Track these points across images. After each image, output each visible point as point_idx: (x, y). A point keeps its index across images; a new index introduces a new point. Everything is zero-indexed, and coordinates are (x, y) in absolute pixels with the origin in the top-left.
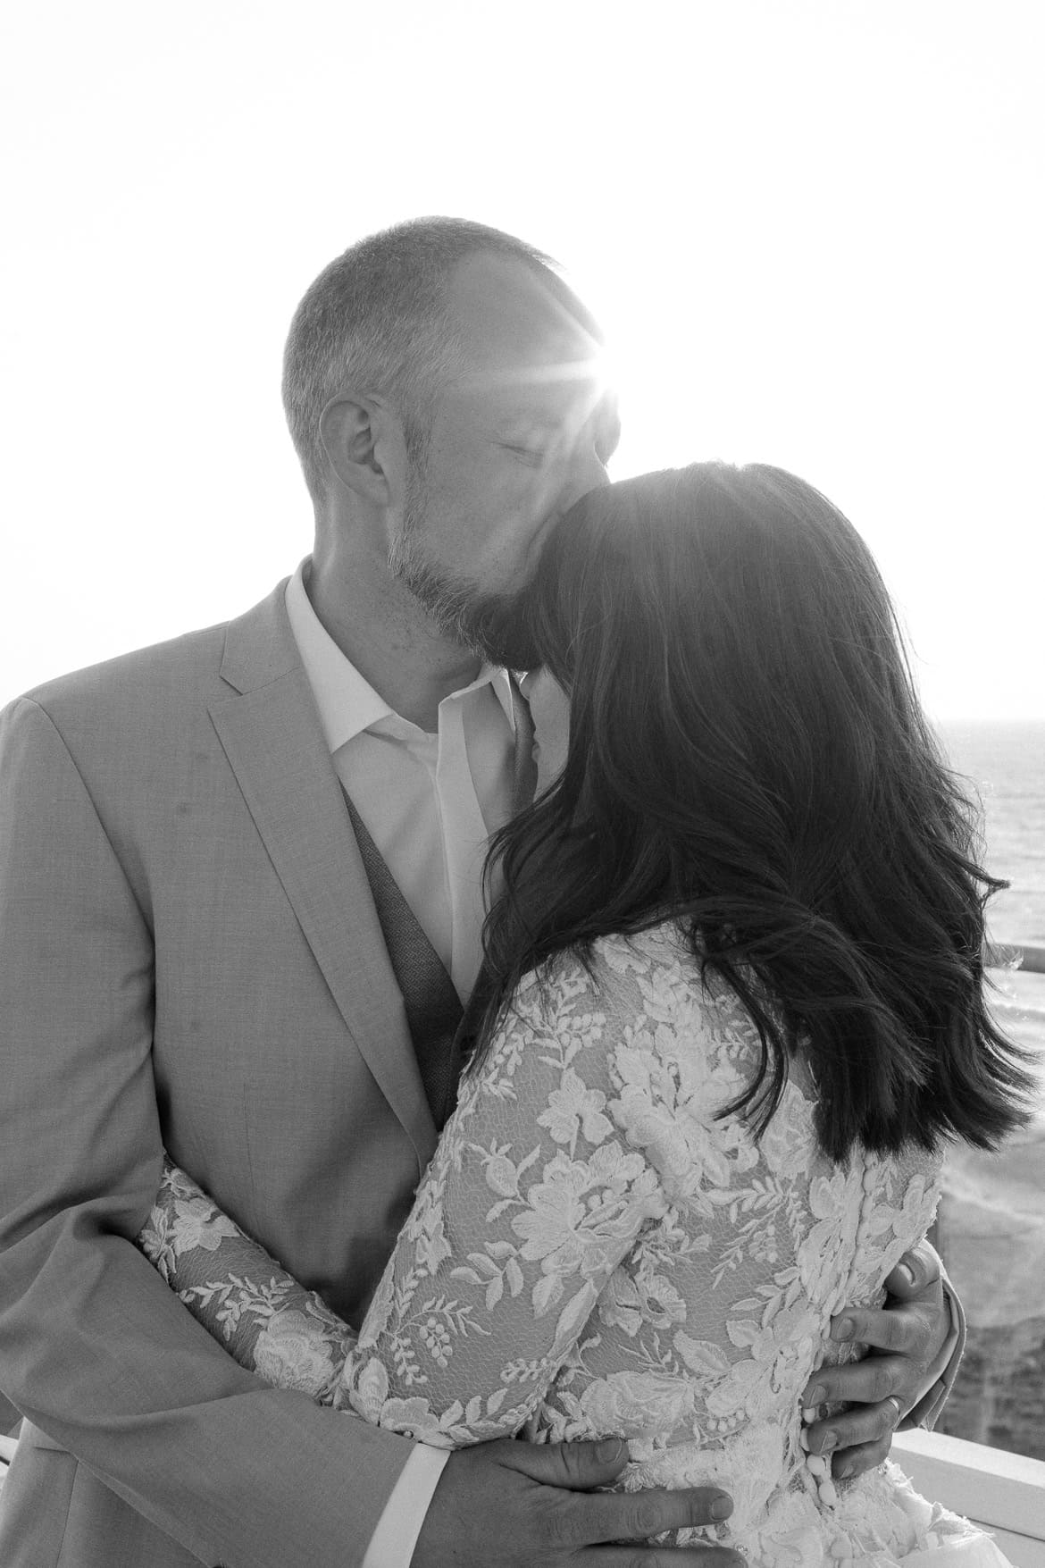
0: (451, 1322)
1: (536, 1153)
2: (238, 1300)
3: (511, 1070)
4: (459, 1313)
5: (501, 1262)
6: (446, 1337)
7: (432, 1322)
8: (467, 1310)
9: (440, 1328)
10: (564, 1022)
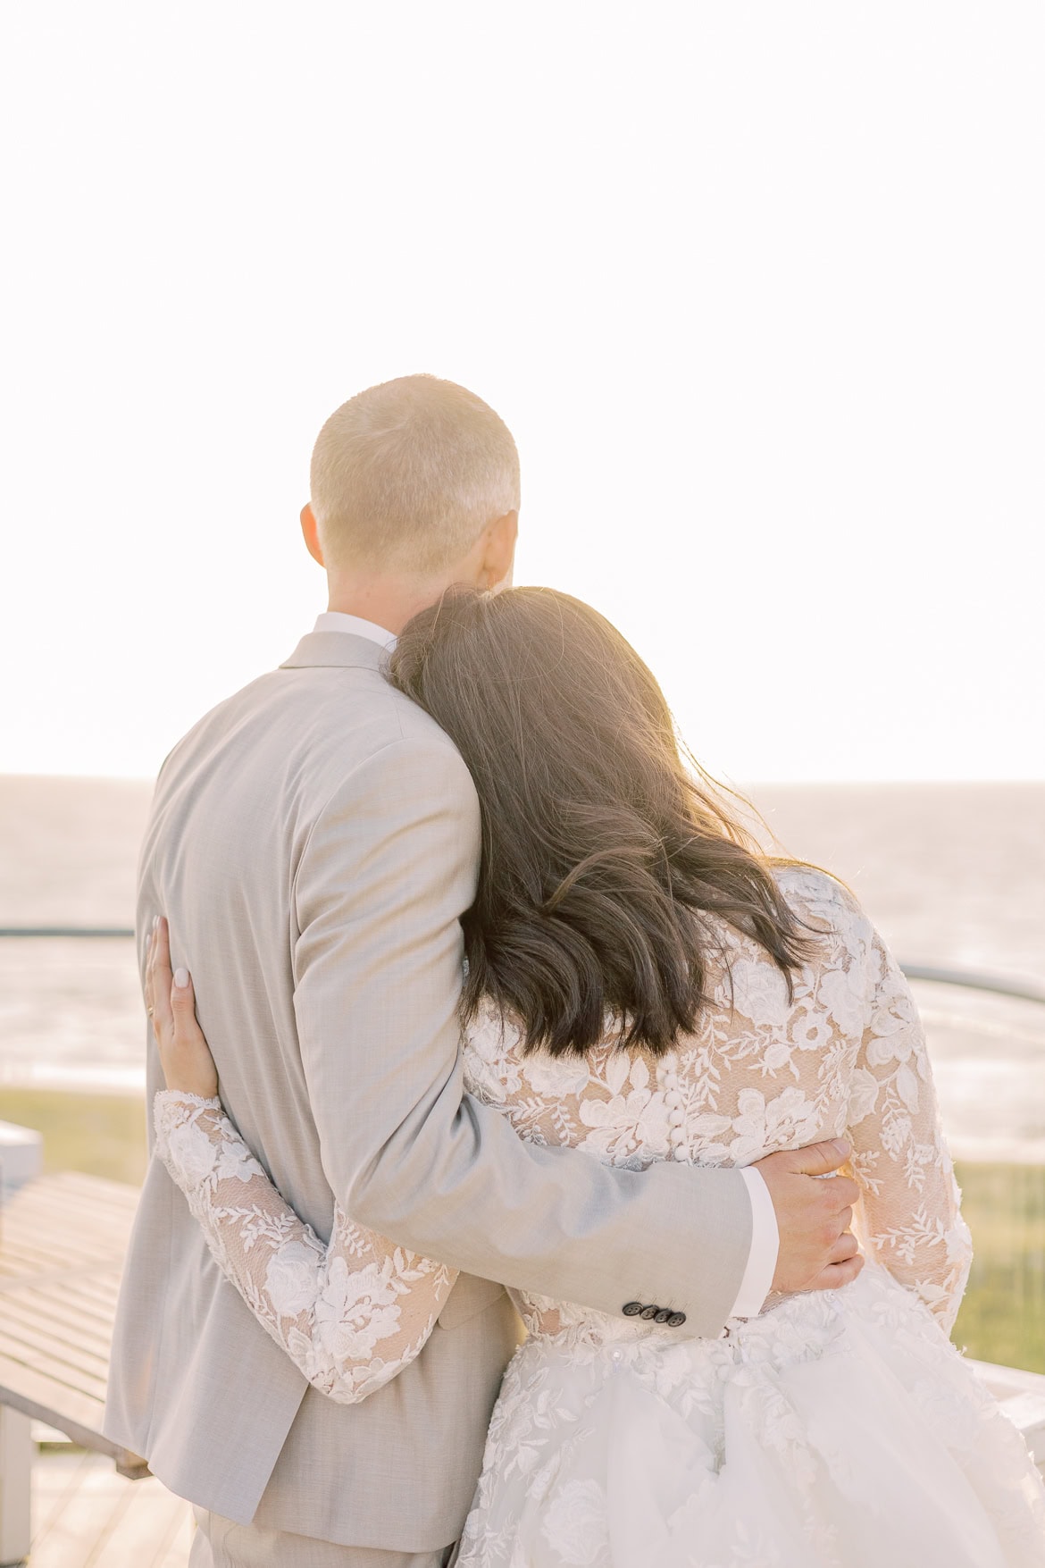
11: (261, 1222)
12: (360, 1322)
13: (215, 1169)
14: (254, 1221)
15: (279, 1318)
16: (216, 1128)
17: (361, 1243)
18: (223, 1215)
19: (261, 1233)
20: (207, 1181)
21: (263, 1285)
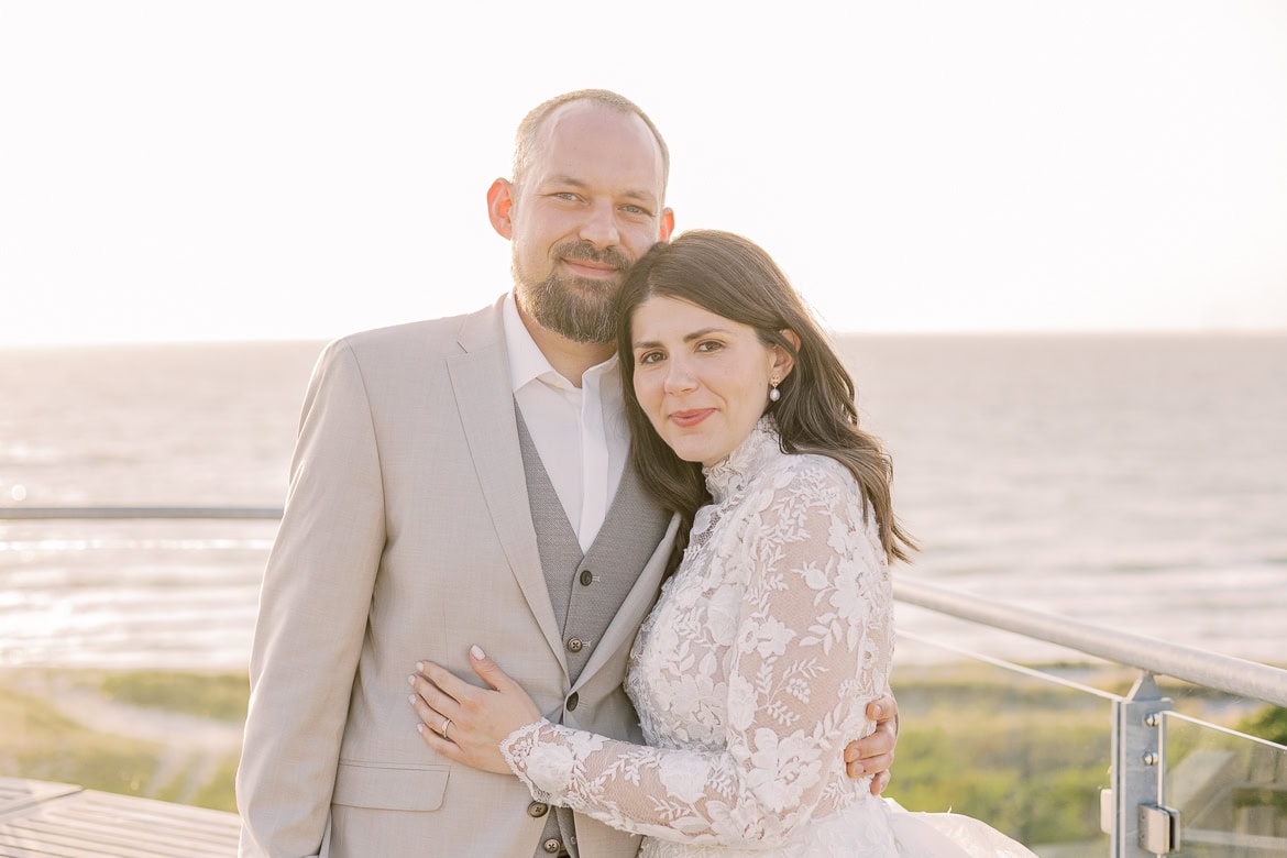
0: (806, 675)
1: (831, 561)
2: (632, 764)
3: (801, 524)
4: (809, 666)
5: (829, 625)
6: (805, 685)
7: (792, 681)
8: (814, 661)
9: (799, 681)
10: (824, 491)
11: (632, 761)
12: (791, 777)
13: (575, 758)
14: (627, 762)
15: (692, 806)
16: (555, 734)
17: (791, 714)
18: (604, 779)
19: (637, 766)
20: (576, 770)
21: (666, 793)
